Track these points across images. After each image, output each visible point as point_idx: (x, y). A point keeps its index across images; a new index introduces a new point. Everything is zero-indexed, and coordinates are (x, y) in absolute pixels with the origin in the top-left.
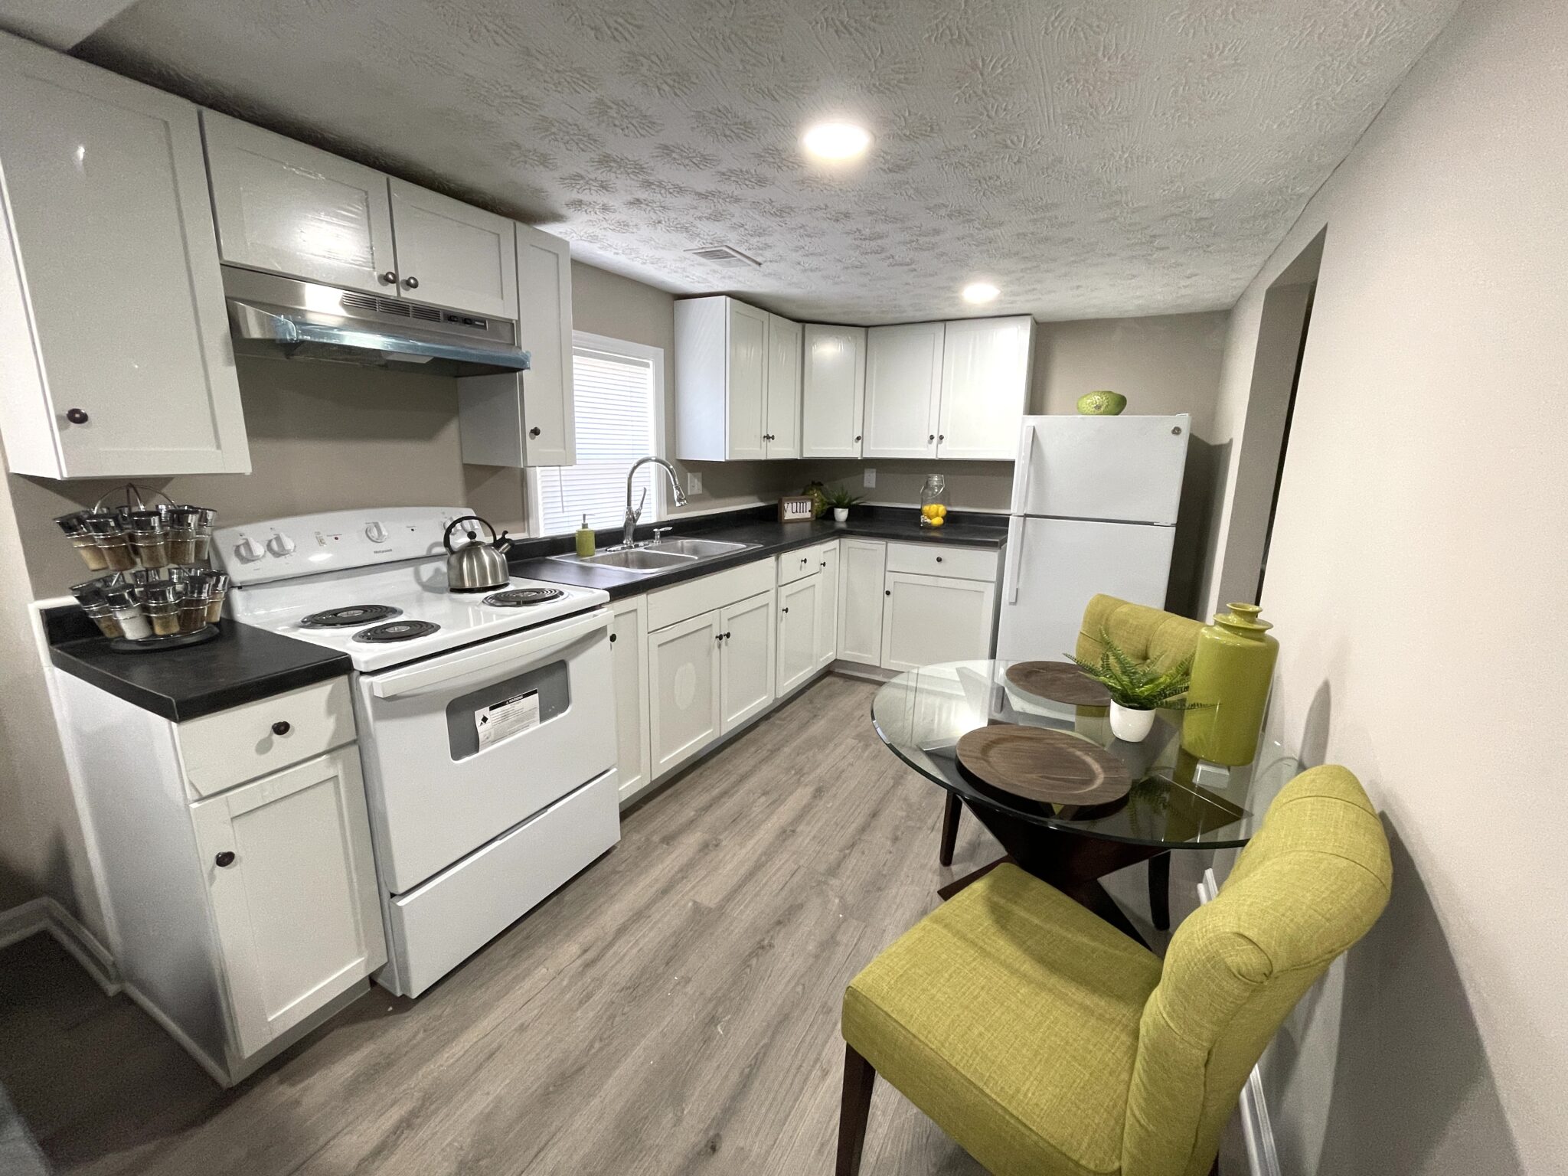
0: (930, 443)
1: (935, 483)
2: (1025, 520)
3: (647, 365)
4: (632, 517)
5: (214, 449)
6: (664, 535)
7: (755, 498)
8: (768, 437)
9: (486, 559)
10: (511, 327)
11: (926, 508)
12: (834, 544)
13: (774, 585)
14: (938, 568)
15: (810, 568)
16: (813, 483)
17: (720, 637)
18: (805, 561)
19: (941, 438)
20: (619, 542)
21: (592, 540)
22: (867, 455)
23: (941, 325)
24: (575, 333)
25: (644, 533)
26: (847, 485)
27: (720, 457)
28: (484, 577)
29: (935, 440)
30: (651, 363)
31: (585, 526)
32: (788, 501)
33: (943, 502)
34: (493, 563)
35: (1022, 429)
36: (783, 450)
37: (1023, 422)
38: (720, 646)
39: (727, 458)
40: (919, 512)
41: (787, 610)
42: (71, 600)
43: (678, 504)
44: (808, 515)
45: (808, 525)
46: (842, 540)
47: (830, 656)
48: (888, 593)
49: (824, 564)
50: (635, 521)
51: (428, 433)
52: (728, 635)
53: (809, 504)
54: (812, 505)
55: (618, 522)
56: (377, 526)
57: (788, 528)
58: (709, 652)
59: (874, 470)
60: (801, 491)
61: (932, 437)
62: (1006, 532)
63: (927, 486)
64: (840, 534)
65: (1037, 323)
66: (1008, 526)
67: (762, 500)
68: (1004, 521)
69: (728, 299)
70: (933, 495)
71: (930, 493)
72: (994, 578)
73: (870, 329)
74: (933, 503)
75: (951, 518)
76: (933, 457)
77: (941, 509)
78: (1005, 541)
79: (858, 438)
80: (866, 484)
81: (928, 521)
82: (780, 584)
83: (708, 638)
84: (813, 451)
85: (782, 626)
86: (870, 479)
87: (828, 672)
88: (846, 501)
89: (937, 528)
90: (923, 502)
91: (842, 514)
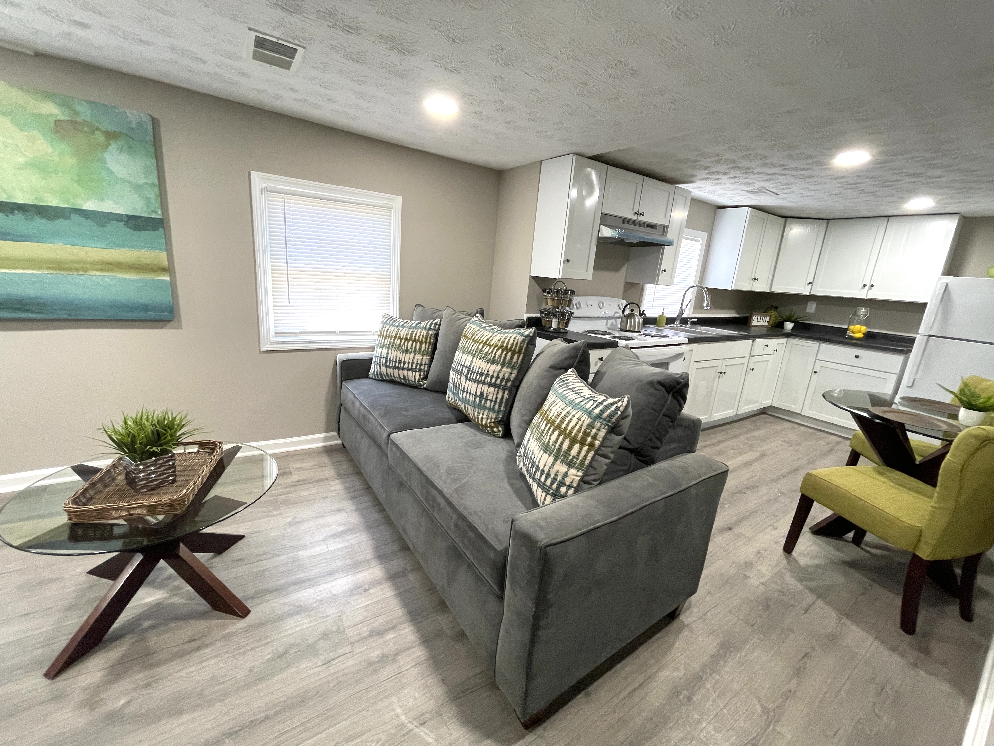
0: (863, 288)
1: (862, 313)
2: (929, 338)
3: (698, 241)
4: (681, 313)
5: (585, 272)
6: (693, 323)
7: (734, 311)
8: (755, 279)
9: (637, 320)
10: (665, 228)
11: (852, 327)
12: (784, 340)
13: (747, 354)
14: (856, 362)
15: (769, 350)
16: (772, 306)
17: (721, 373)
18: (767, 346)
19: (872, 286)
20: (673, 323)
21: (665, 319)
22: (813, 293)
23: (887, 219)
24: (686, 229)
25: (684, 321)
26: (796, 310)
27: (728, 286)
28: (634, 327)
29: (867, 288)
30: (700, 239)
31: (663, 313)
32: (756, 315)
33: (864, 325)
34: (639, 321)
35: (938, 283)
36: (761, 287)
37: (940, 279)
38: (719, 378)
39: (733, 288)
40: (846, 330)
41: (753, 369)
42: (539, 315)
43: (705, 308)
44: (766, 324)
45: (765, 329)
46: (789, 339)
47: (767, 403)
48: (815, 372)
49: (776, 350)
50: (683, 314)
51: (617, 269)
52: (724, 373)
53: (768, 318)
54: (770, 320)
55: (674, 315)
56: (603, 303)
57: (753, 329)
58: (714, 378)
59: (816, 303)
60: (764, 310)
61: (865, 286)
62: (912, 347)
63: (855, 314)
64: (788, 335)
65: (964, 217)
66: (913, 344)
67: (738, 314)
68: (912, 341)
69: (750, 209)
70: (858, 320)
71: (856, 318)
72: (897, 371)
73: (831, 221)
74: (857, 324)
75: (869, 336)
76: (863, 297)
77: (864, 329)
78: (910, 351)
79: (810, 283)
80: (808, 310)
81: (852, 334)
82: (752, 355)
83: (713, 373)
84: (777, 288)
85: (748, 376)
86: (811, 308)
87: (764, 412)
88: (793, 319)
89: (858, 339)
90: (849, 324)
91: (789, 326)
